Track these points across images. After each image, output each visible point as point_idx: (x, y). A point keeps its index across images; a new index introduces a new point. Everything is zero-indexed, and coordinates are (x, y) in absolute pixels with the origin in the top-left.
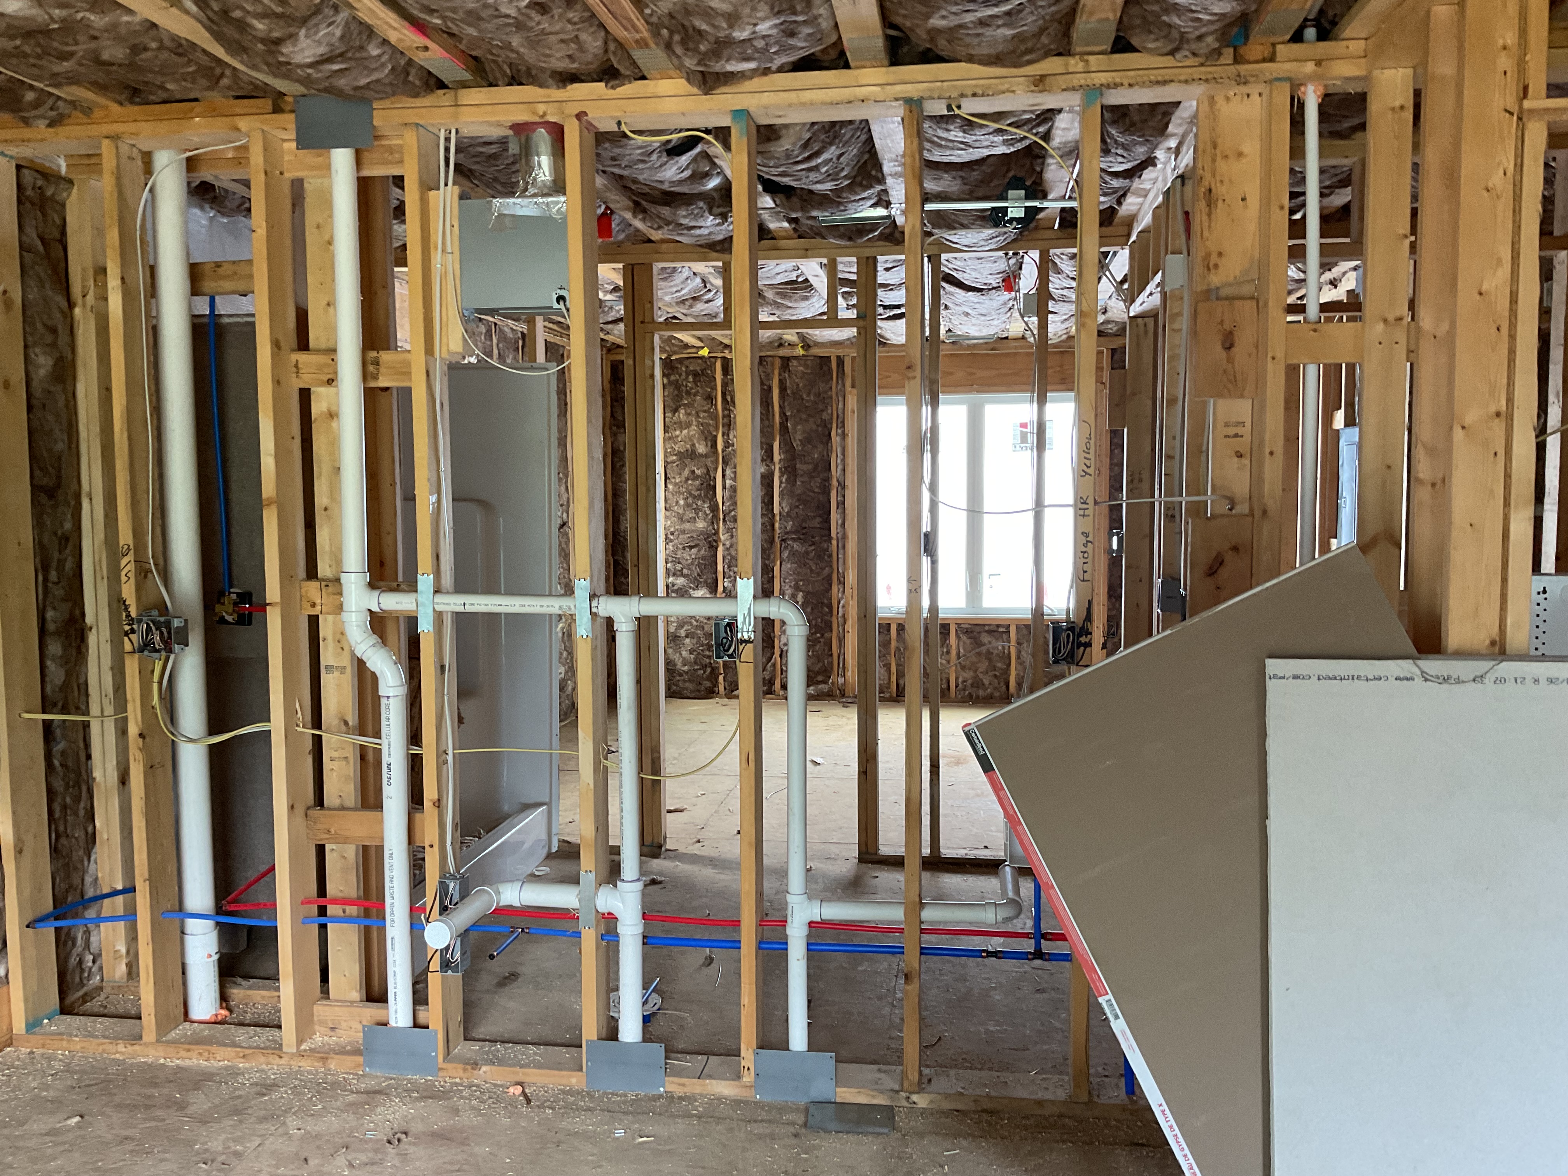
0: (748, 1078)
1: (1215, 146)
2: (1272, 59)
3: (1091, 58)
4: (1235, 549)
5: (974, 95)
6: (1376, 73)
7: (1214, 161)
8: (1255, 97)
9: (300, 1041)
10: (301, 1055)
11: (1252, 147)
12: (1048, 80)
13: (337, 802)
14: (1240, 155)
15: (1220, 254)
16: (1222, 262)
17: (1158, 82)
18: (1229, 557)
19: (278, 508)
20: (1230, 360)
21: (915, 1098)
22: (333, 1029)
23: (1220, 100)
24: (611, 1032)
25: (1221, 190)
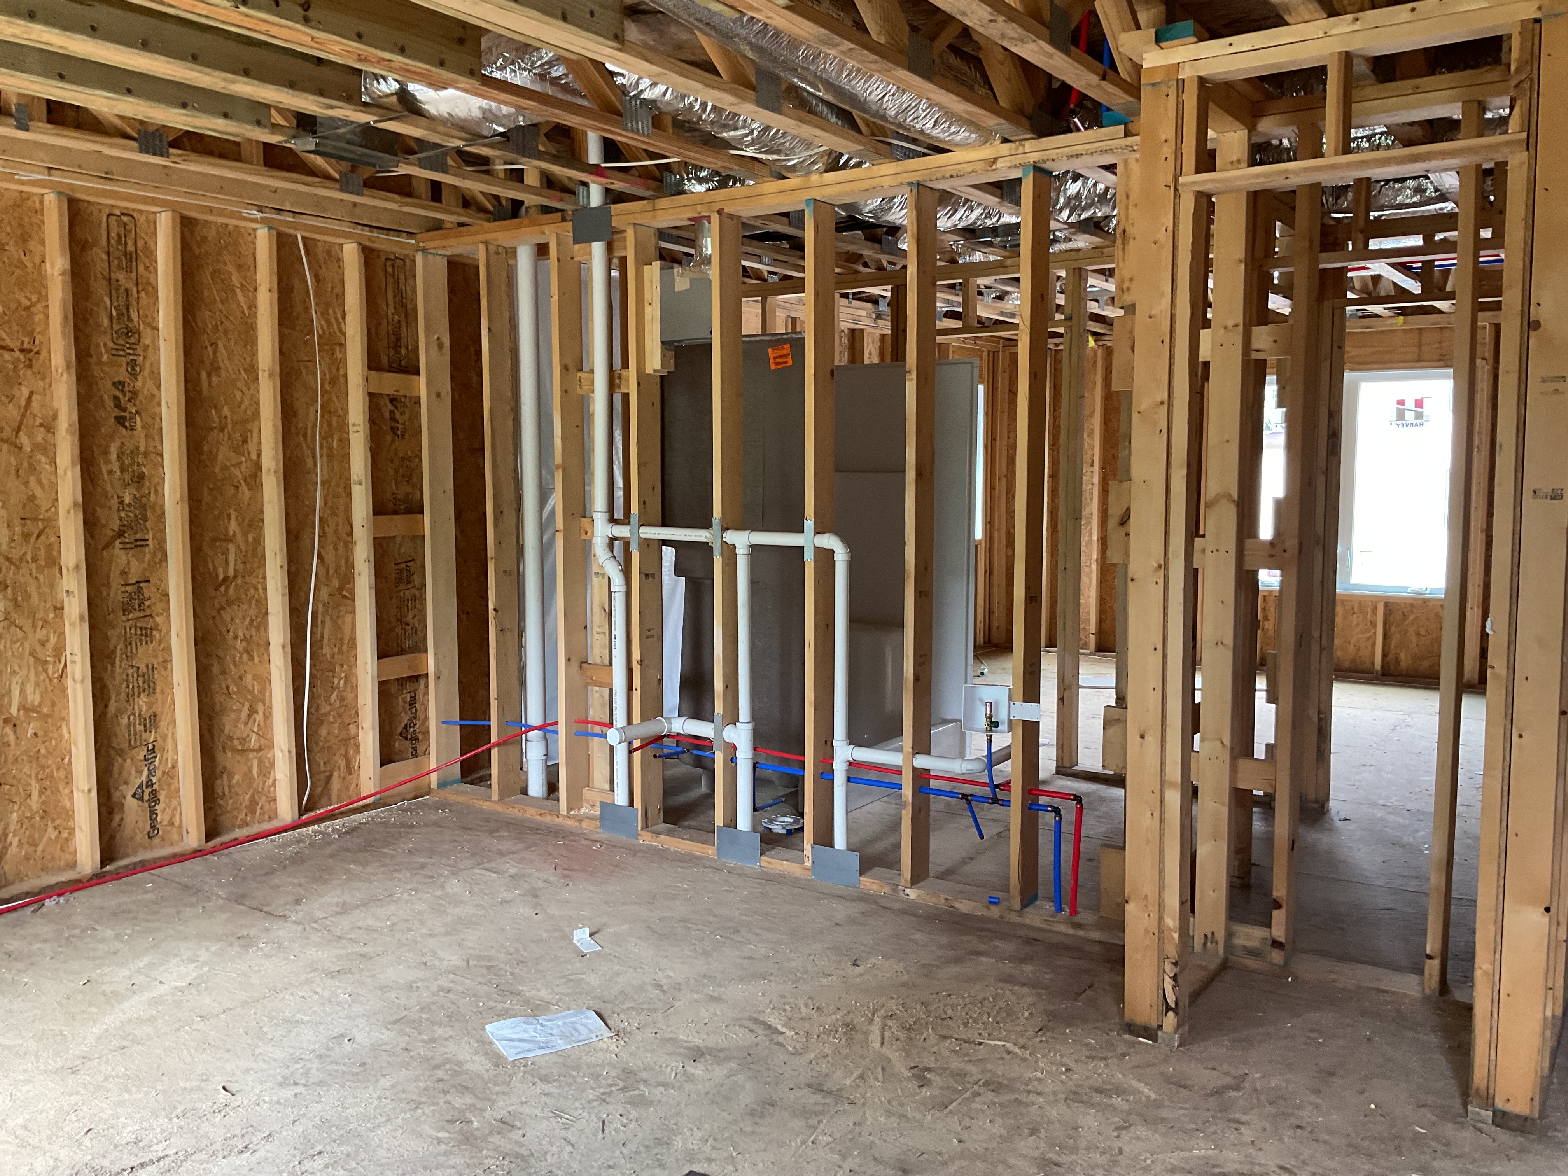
0: (808, 864)
3: (1027, 144)
5: (952, 176)
7: (1127, 208)
9: (569, 809)
10: (569, 817)
12: (1000, 161)
13: (599, 661)
17: (1073, 156)
19: (563, 471)
21: (908, 891)
24: (731, 823)
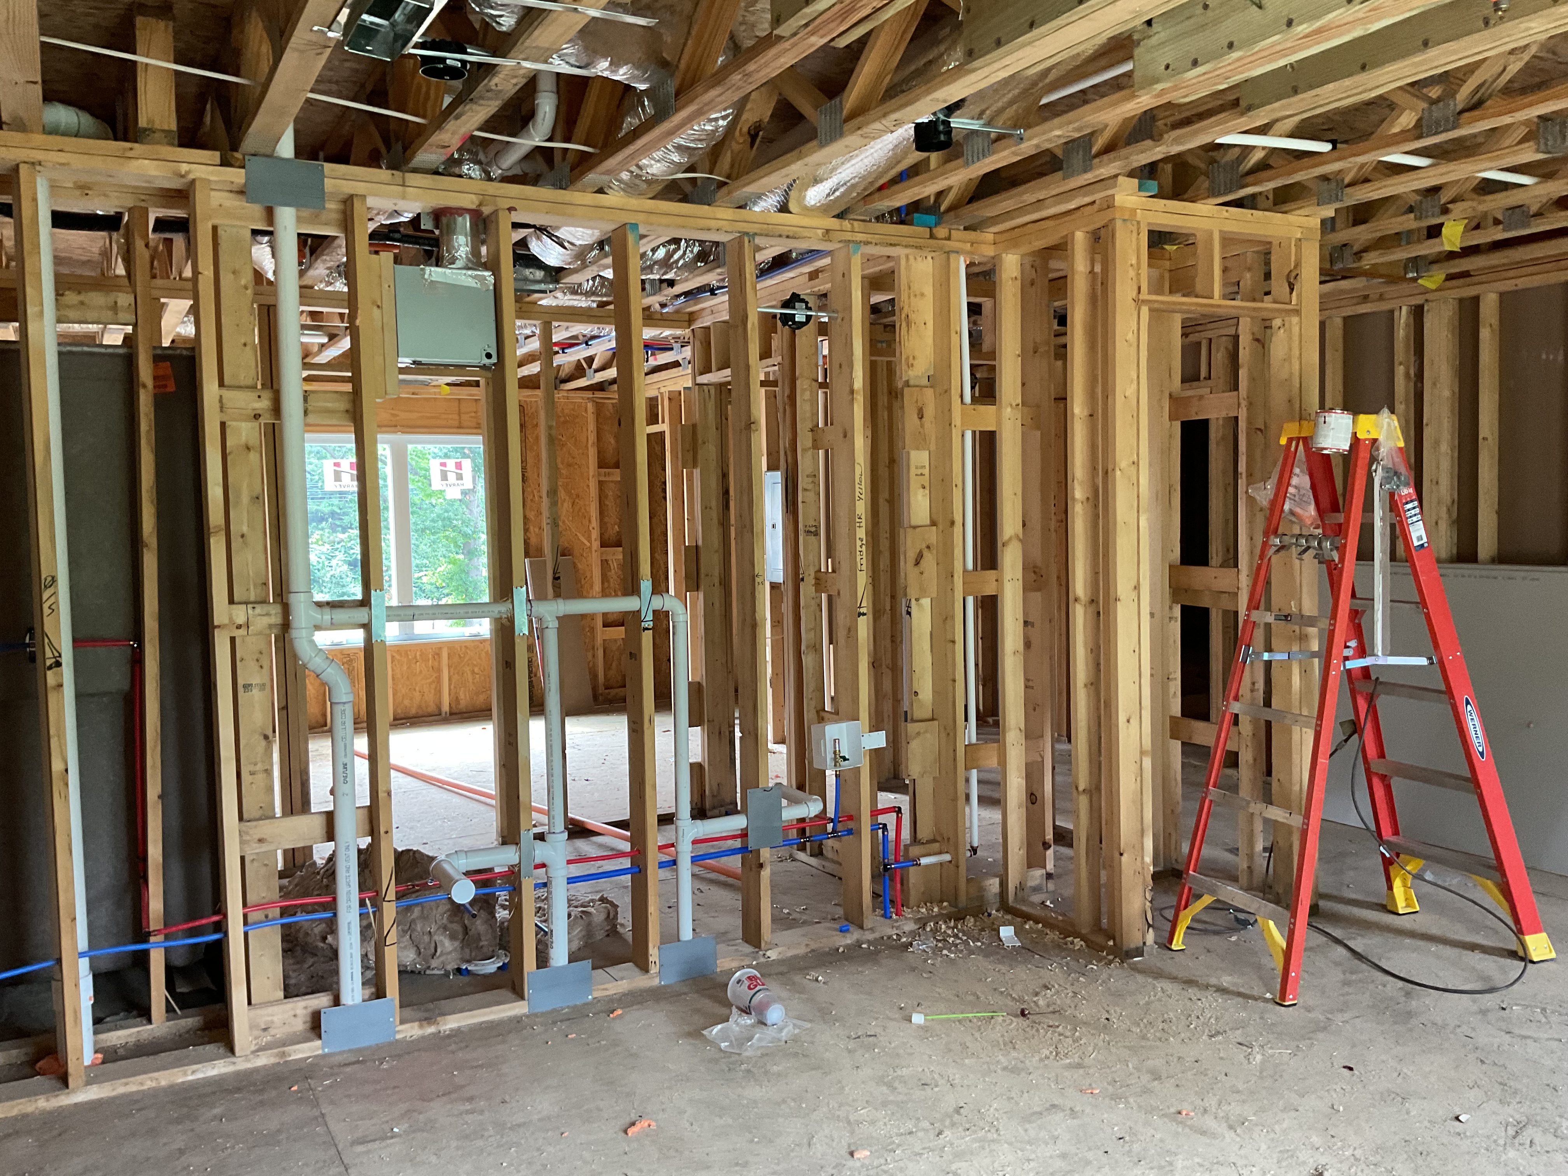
0: (655, 970)
1: (910, 288)
2: (949, 238)
3: (856, 223)
4: (928, 547)
6: (1004, 255)
7: (909, 297)
8: (929, 258)
10: (255, 1056)
11: (929, 290)
12: (831, 234)
13: (257, 814)
14: (922, 295)
15: (914, 358)
16: (915, 363)
17: (891, 245)
18: (926, 553)
20: (922, 426)
21: (768, 953)
22: (265, 1030)
23: (911, 258)
25: (912, 316)
